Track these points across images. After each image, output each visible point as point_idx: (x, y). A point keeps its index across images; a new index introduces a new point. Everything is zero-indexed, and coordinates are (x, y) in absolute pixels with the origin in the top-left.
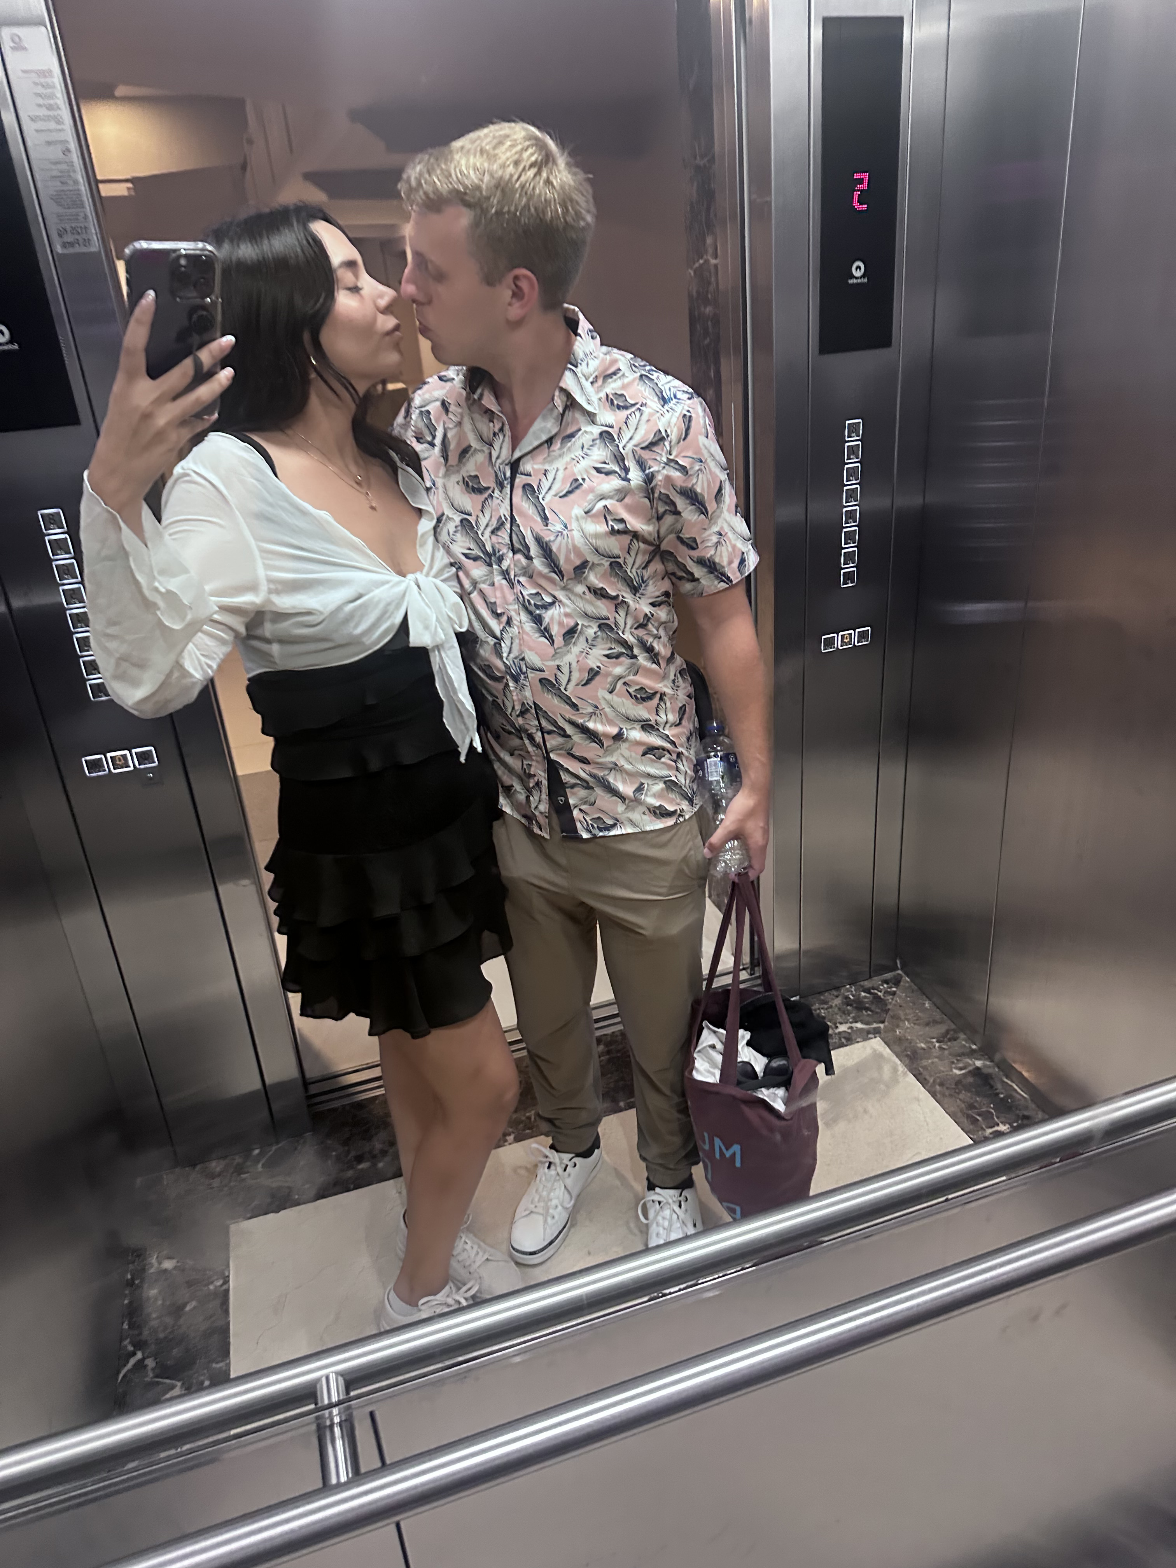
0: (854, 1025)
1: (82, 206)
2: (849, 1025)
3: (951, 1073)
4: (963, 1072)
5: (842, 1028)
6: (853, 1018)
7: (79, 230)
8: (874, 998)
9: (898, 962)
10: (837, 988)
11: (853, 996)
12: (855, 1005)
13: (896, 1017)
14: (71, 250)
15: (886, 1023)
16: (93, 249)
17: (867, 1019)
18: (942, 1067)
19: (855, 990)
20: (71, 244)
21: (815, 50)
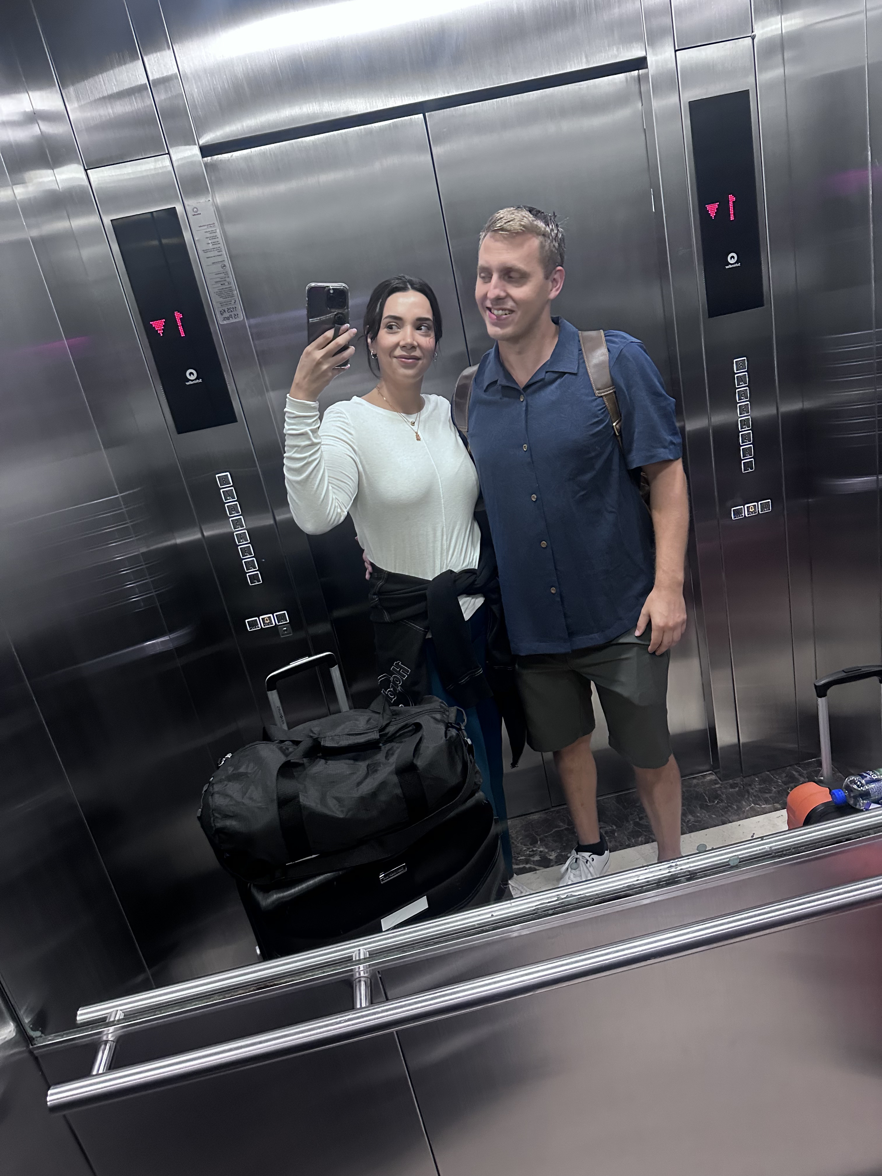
1: (234, 295)
7: (232, 310)
14: (228, 322)
16: (241, 319)
20: (228, 318)
21: (685, 123)
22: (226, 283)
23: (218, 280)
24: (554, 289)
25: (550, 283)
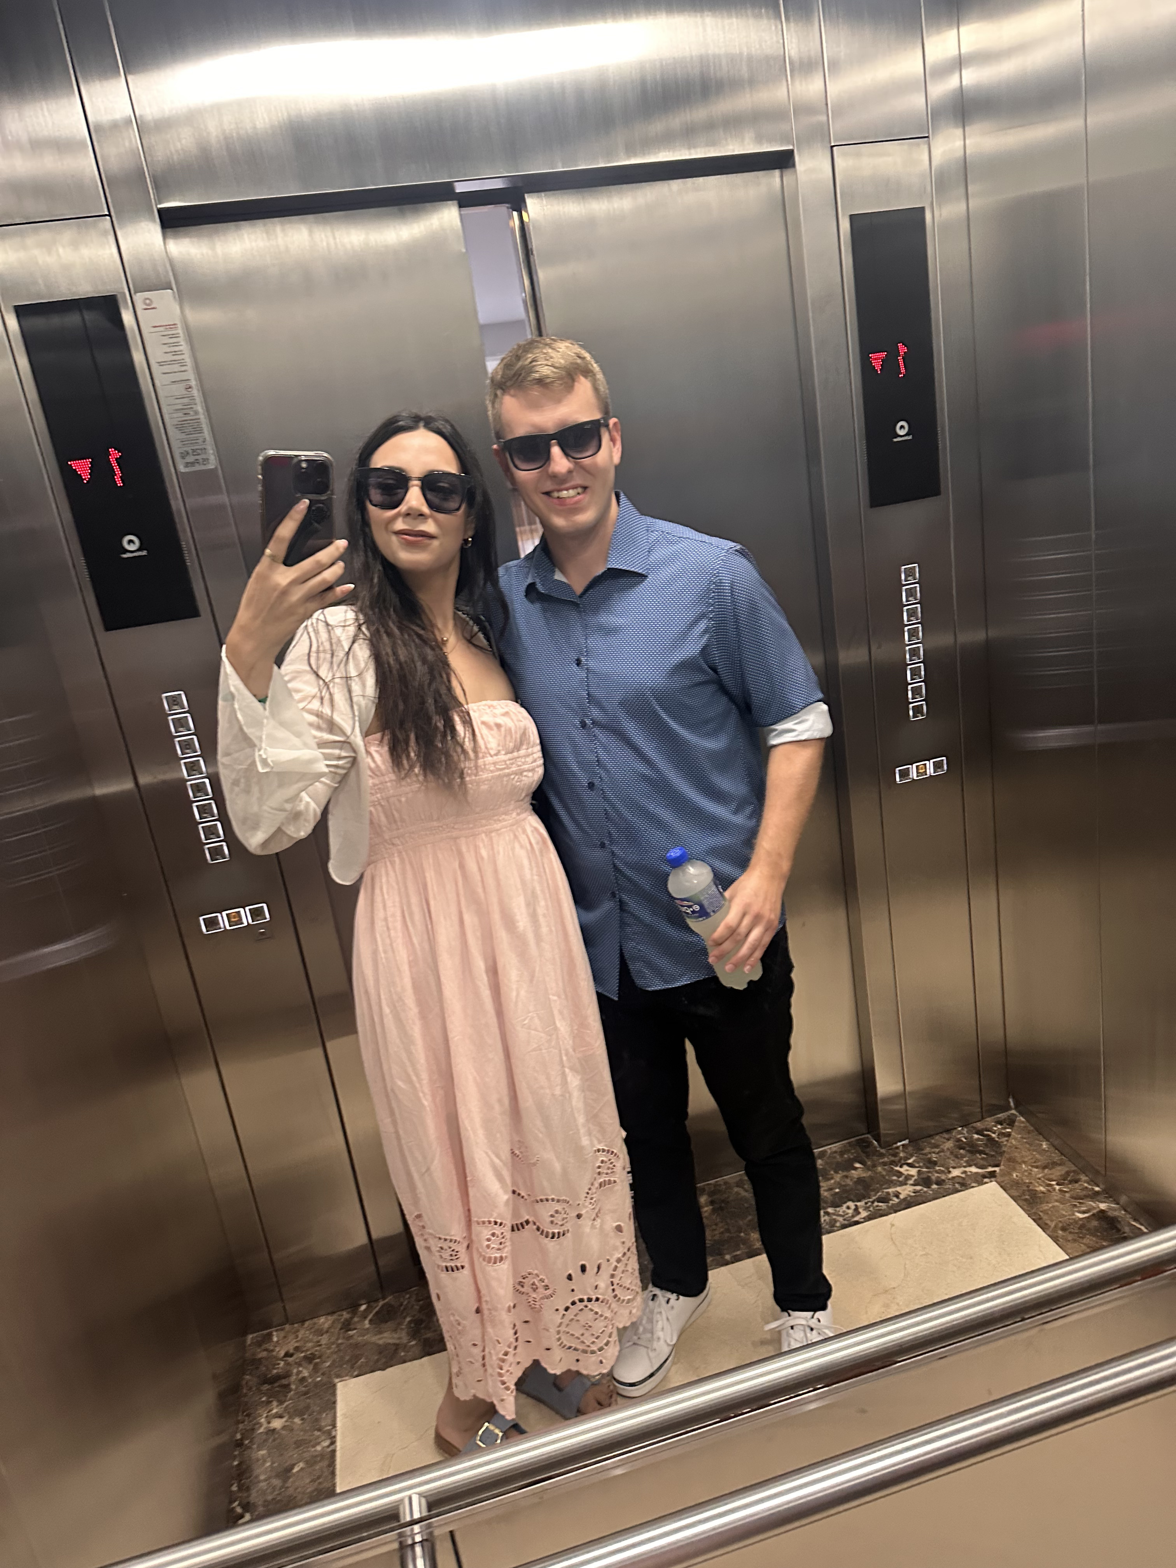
0: (968, 1169)
2: (962, 1169)
3: (1074, 1217)
4: (1086, 1215)
5: (956, 1173)
6: (966, 1162)
8: (988, 1140)
9: (1011, 1100)
10: (948, 1131)
11: (965, 1139)
12: (967, 1148)
13: (1011, 1160)
15: (1002, 1167)
17: (982, 1162)
18: (1064, 1210)
19: (967, 1132)
20: (192, 464)
21: (844, 244)
22: (192, 413)
23: (180, 407)
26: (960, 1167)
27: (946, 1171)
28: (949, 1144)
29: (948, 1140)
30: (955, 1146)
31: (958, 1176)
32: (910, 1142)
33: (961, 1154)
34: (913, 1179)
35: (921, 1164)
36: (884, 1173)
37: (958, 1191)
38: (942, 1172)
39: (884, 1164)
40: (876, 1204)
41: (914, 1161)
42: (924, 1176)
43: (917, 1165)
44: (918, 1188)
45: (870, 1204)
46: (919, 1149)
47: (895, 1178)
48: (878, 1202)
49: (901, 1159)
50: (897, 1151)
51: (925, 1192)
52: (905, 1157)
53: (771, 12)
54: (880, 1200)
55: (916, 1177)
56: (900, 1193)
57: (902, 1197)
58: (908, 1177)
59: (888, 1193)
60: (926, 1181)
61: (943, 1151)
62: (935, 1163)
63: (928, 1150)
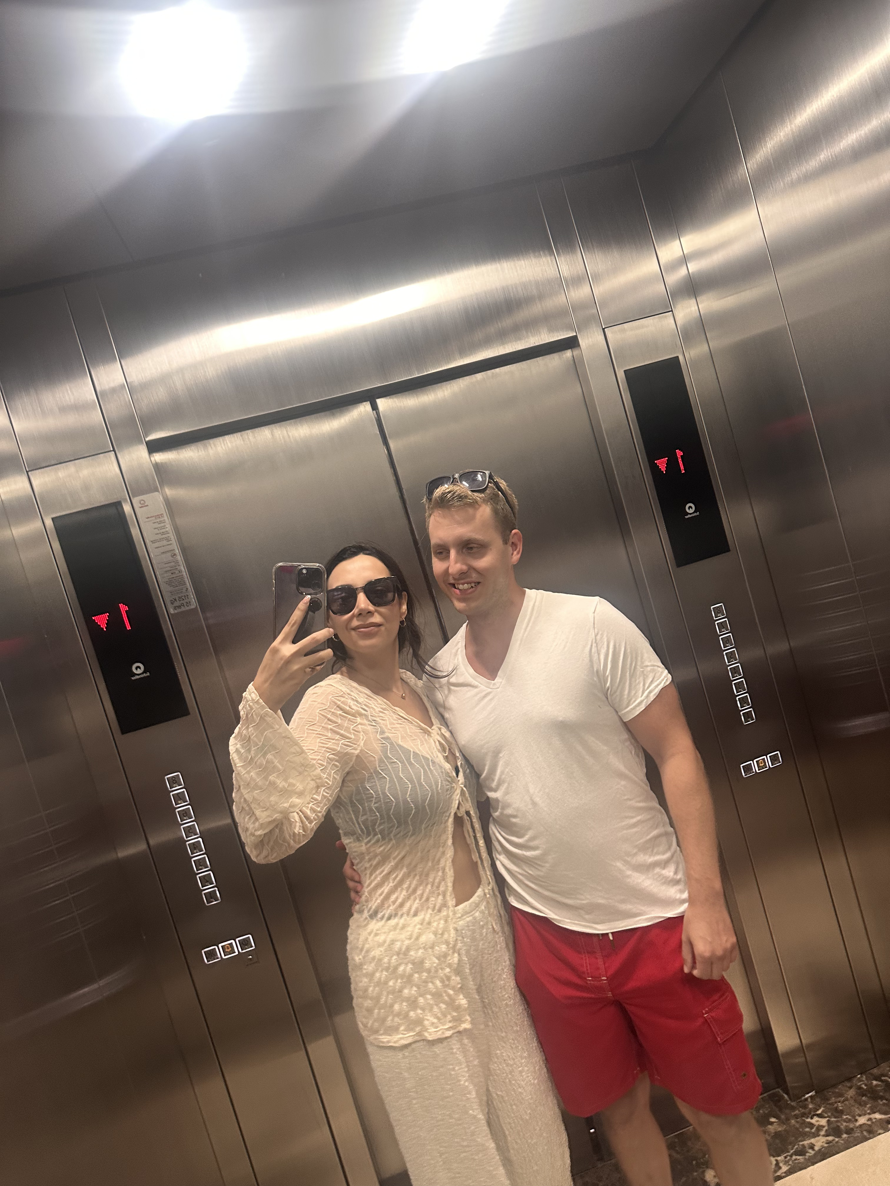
0: (872, 1116)
1: (185, 584)
2: (867, 1117)
5: (862, 1120)
6: (871, 1108)
7: (183, 598)
10: (849, 1079)
11: (866, 1085)
12: (869, 1095)
14: (179, 610)
16: (193, 607)
17: (883, 1108)
19: (867, 1079)
20: (179, 607)
21: (623, 390)
22: (177, 572)
23: (169, 569)
24: (515, 553)
25: (510, 549)
26: (865, 1115)
27: (853, 1120)
28: (851, 1093)
29: (850, 1088)
30: (857, 1093)
31: (864, 1124)
32: (816, 1092)
33: (864, 1101)
34: (825, 1129)
35: (829, 1114)
36: (798, 1126)
37: (867, 1139)
38: (849, 1121)
39: (796, 1117)
40: (794, 1157)
41: (823, 1111)
42: (834, 1125)
43: (826, 1115)
44: (830, 1138)
45: (789, 1158)
46: (826, 1099)
47: (807, 1129)
48: (796, 1155)
49: (811, 1110)
50: (806, 1102)
51: (837, 1142)
52: (814, 1108)
53: (547, 252)
54: (797, 1153)
55: (826, 1128)
56: (814, 1145)
57: (816, 1148)
58: (820, 1128)
59: (803, 1145)
60: (835, 1131)
61: (847, 1100)
62: (842, 1112)
63: (833, 1100)
